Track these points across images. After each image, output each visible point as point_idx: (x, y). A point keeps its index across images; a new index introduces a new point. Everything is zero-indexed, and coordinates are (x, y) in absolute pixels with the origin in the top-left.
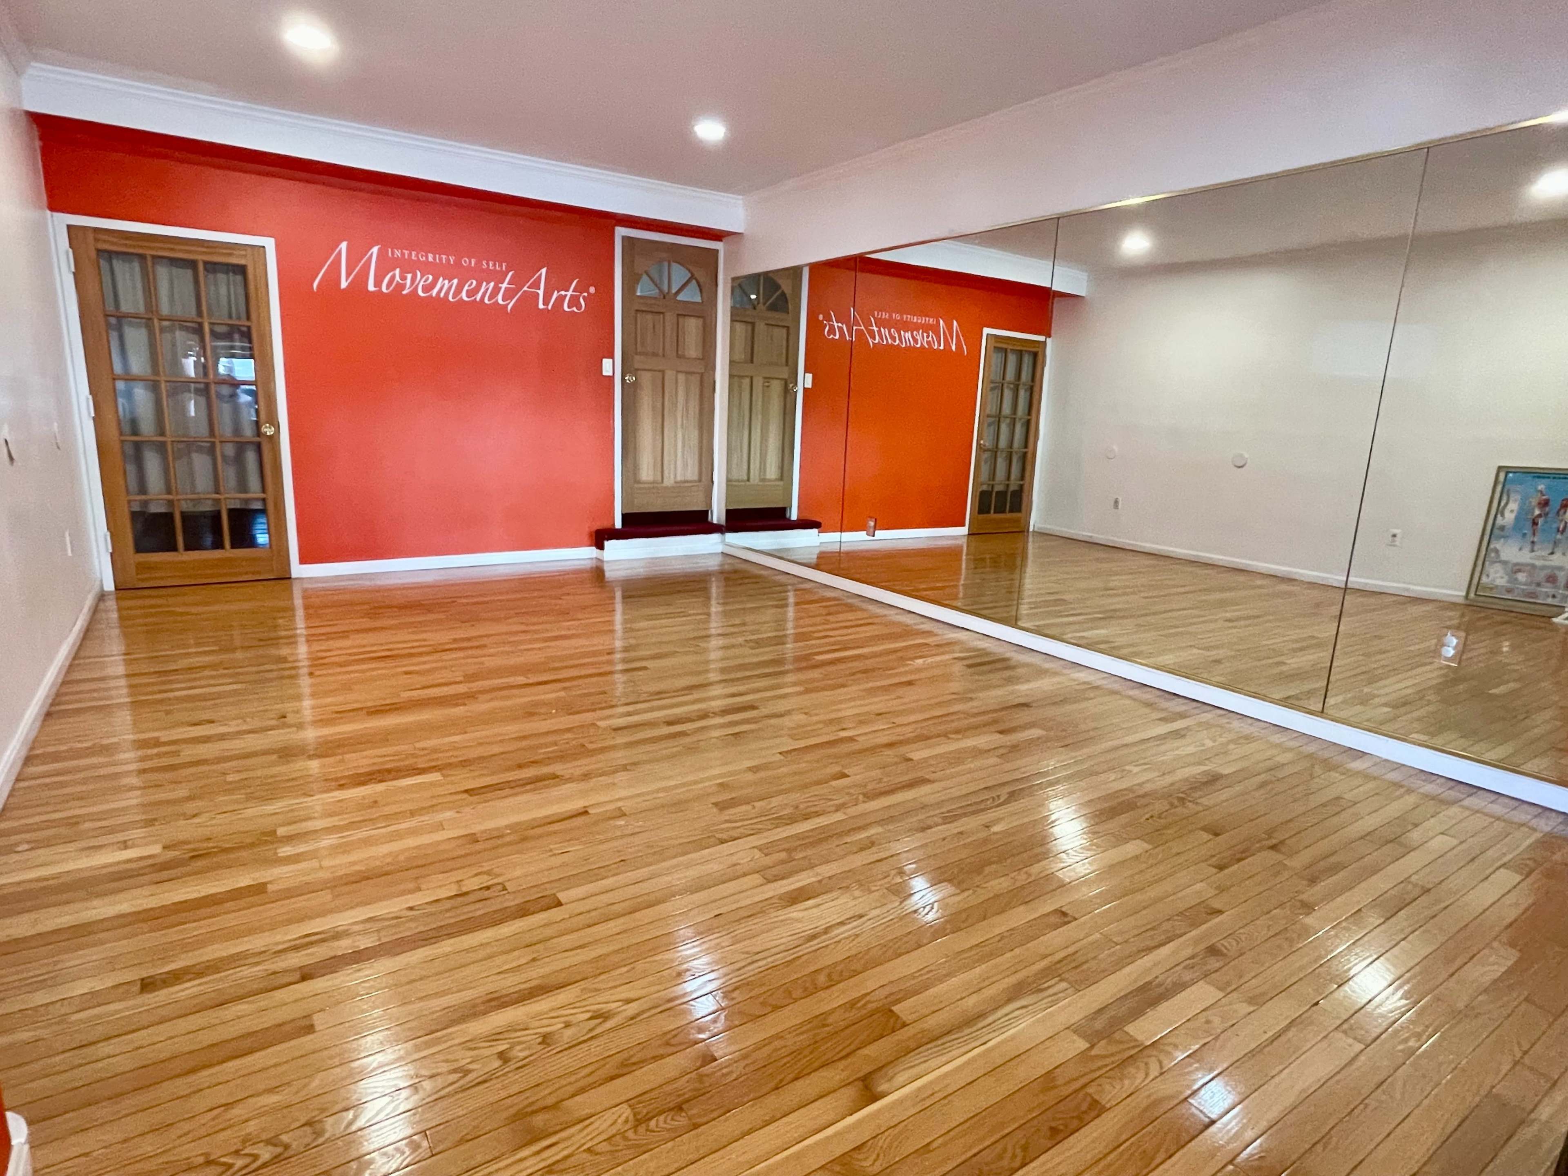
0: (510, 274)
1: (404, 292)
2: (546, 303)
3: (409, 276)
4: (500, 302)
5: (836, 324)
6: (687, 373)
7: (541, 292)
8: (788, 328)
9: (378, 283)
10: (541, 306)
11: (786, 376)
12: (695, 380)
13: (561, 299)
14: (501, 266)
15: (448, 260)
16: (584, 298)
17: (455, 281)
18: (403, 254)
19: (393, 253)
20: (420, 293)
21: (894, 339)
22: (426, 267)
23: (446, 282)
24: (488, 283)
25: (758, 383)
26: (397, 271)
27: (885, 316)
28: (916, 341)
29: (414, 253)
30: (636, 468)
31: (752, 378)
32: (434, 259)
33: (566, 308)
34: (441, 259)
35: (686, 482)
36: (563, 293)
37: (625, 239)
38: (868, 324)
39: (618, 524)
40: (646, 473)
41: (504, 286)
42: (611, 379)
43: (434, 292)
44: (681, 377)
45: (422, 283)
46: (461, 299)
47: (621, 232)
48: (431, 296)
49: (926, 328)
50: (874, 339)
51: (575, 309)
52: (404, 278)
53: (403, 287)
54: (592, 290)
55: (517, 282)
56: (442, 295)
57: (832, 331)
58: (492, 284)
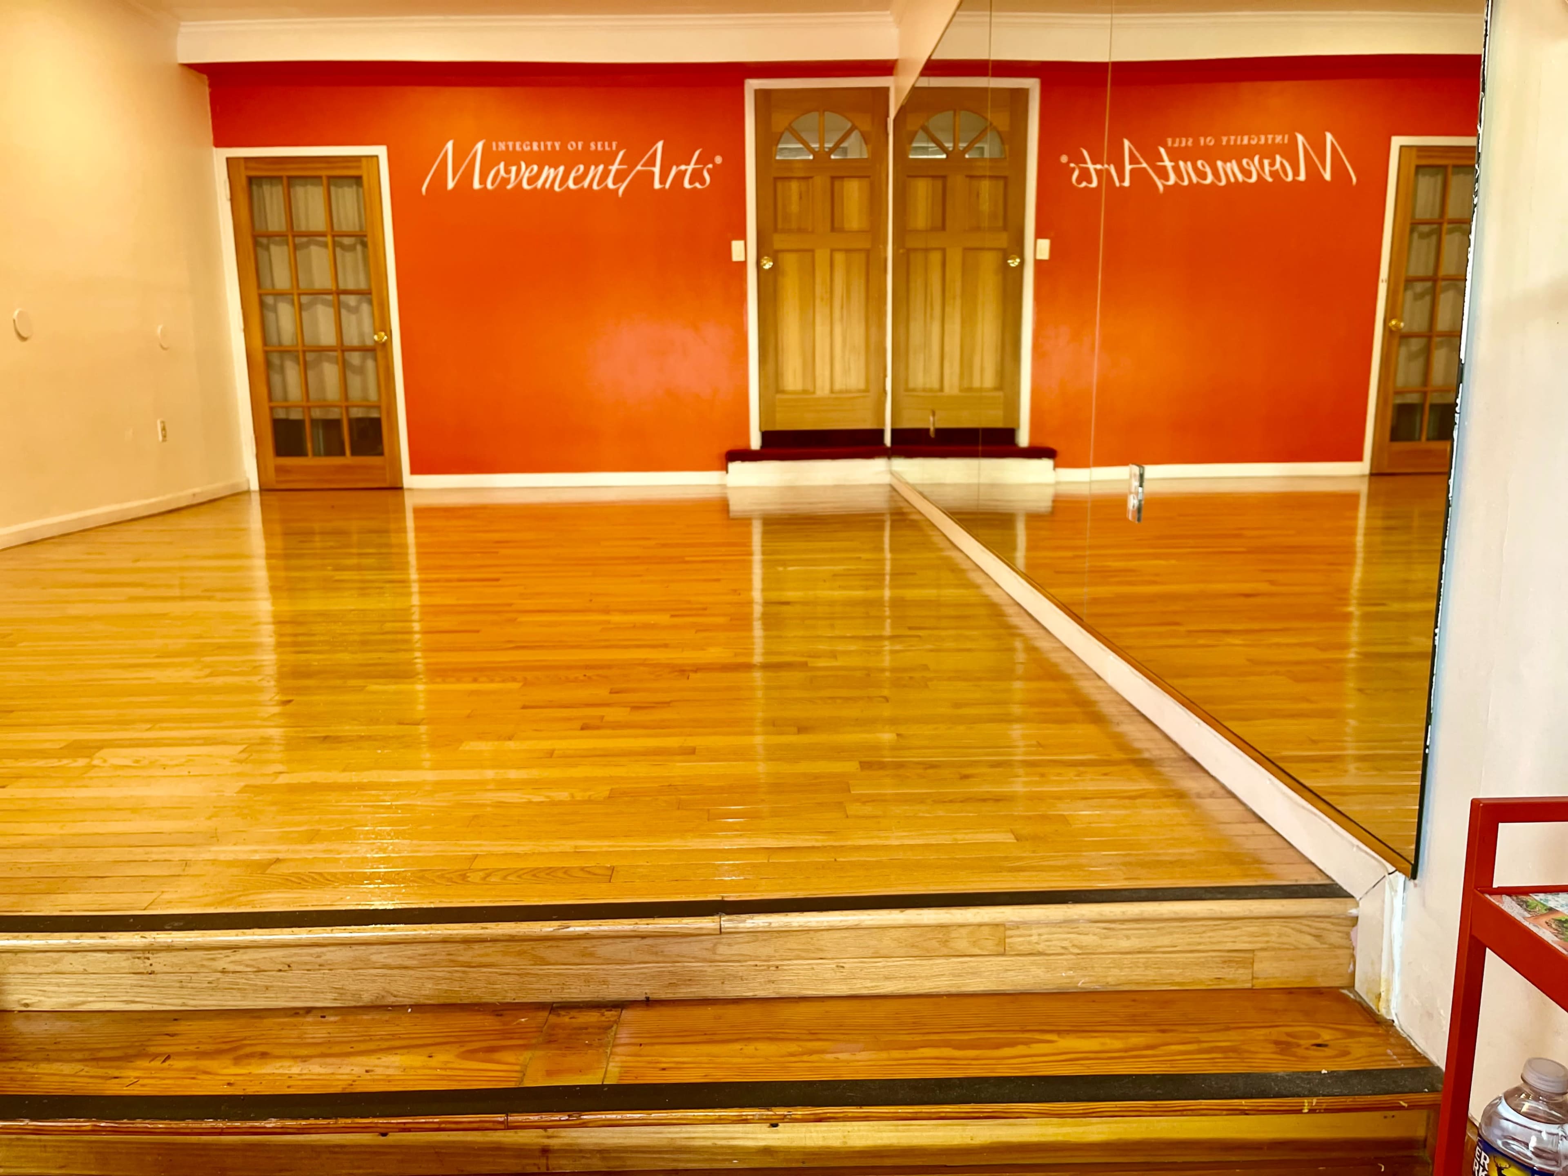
0: (621, 154)
1: (509, 187)
2: (663, 181)
3: (514, 169)
4: (611, 186)
5: (1091, 166)
6: (848, 251)
7: (657, 170)
8: (1005, 178)
9: (483, 181)
10: (657, 185)
11: (1005, 245)
12: (859, 259)
13: (680, 175)
14: (610, 146)
15: (553, 146)
16: (709, 171)
17: (561, 169)
18: (507, 147)
19: (497, 146)
20: (525, 186)
21: (1202, 175)
22: (530, 158)
23: (552, 170)
24: (596, 167)
25: (955, 257)
26: (502, 165)
27: (1186, 142)
28: (1247, 173)
29: (518, 144)
30: (778, 375)
31: (944, 250)
32: (539, 146)
33: (687, 185)
34: (546, 146)
35: (847, 391)
36: (683, 167)
37: (757, 92)
38: (1154, 158)
39: (755, 443)
40: (793, 380)
41: (614, 168)
42: (743, 264)
43: (539, 184)
44: (839, 257)
45: (527, 175)
46: (568, 187)
47: (752, 85)
48: (536, 188)
49: (1268, 152)
50: (1167, 179)
51: (697, 185)
52: (508, 171)
53: (507, 181)
54: (718, 160)
55: (630, 161)
56: (547, 186)
57: (1085, 175)
58: (601, 167)
